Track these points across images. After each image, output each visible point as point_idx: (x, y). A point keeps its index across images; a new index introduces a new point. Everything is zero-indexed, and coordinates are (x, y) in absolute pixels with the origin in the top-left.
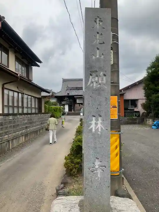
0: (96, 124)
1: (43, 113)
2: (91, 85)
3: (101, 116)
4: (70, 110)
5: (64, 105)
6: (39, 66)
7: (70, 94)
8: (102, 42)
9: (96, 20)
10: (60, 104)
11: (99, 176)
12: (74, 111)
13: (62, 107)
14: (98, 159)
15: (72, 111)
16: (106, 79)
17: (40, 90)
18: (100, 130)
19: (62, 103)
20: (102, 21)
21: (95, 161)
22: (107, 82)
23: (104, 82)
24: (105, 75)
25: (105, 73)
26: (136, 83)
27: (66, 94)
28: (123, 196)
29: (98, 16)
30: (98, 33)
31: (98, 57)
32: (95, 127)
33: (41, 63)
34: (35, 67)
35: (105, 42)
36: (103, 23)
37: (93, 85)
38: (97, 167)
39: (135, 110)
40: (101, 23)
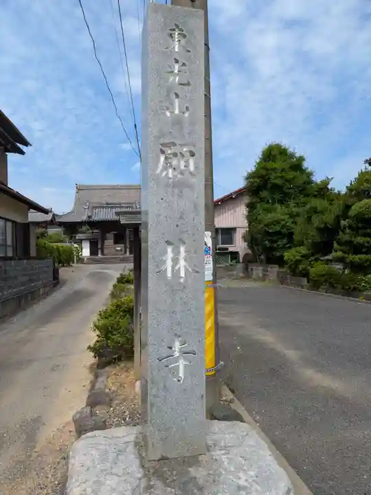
0: (175, 261)
1: (34, 258)
2: (164, 174)
3: (184, 243)
4: (94, 252)
5: (80, 242)
6: (22, 153)
7: (95, 218)
8: (186, 82)
9: (172, 32)
10: (71, 238)
11: (181, 374)
12: (103, 253)
13: (76, 245)
14: (179, 337)
15: (97, 254)
16: (195, 163)
17: (26, 206)
18: (182, 274)
19: (75, 237)
20: (184, 36)
21: (173, 341)
22: (196, 168)
23: (192, 168)
24: (192, 154)
25: (192, 149)
26: (231, 194)
27: (84, 218)
28: (225, 418)
29: (176, 25)
30: (177, 61)
31: (177, 112)
32: (173, 268)
33: (27, 146)
34: (13, 154)
35: (191, 82)
36: (186, 39)
37: (167, 174)
38: (177, 354)
39: (231, 249)
40: (183, 41)
